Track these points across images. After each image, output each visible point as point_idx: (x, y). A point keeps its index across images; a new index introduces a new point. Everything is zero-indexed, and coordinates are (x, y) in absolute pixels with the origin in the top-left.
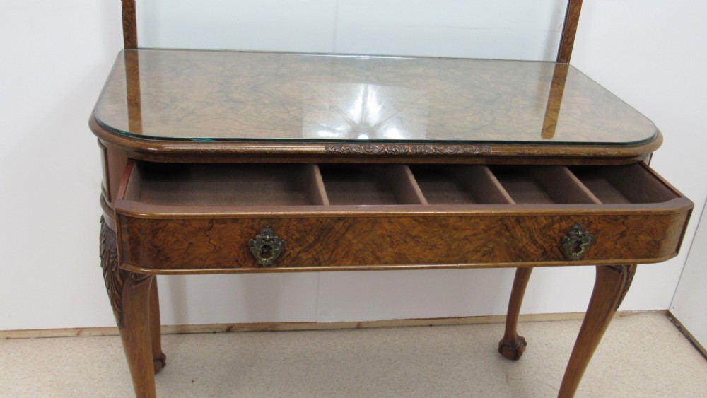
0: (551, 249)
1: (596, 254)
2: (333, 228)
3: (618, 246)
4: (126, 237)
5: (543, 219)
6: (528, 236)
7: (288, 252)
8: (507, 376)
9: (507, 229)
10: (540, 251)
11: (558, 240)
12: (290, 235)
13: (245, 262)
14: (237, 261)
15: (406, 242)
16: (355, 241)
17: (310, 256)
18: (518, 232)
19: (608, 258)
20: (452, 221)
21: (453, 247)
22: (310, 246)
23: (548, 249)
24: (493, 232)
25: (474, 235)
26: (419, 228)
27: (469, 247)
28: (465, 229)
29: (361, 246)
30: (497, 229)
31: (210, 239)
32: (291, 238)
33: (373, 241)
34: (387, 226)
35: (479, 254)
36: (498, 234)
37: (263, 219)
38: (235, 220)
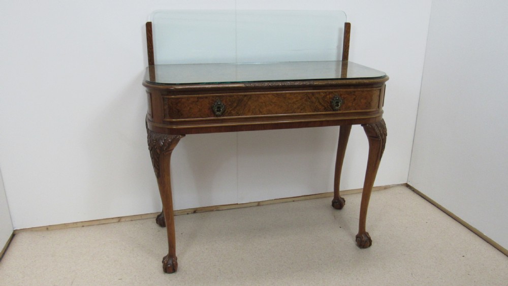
0: (328, 107)
1: (345, 108)
2: (244, 99)
3: (354, 105)
4: (166, 107)
5: (322, 93)
6: (317, 101)
7: (226, 111)
8: (335, 217)
9: (309, 98)
10: (323, 108)
11: (329, 102)
13: (210, 115)
14: (208, 115)
15: (271, 105)
16: (252, 105)
17: (235, 112)
18: (314, 99)
20: (288, 95)
21: (289, 107)
22: (235, 108)
23: (326, 106)
24: (304, 100)
25: (297, 101)
26: (275, 99)
27: (295, 106)
28: (293, 99)
29: (254, 107)
30: (305, 98)
31: (198, 106)
33: (259, 105)
34: (264, 98)
35: (300, 109)
36: (306, 100)
37: (217, 96)
38: (206, 97)
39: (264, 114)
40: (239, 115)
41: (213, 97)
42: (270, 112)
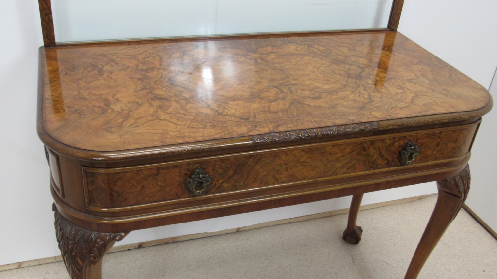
0: (393, 160)
1: (420, 159)
2: (247, 163)
3: (435, 152)
5: (388, 140)
6: (378, 153)
7: (214, 184)
9: (364, 149)
10: (385, 162)
11: (397, 153)
12: (215, 172)
13: (183, 194)
14: (177, 194)
15: (297, 167)
16: (261, 170)
17: (230, 184)
18: (372, 151)
19: (428, 161)
20: (328, 149)
21: (329, 166)
22: (230, 178)
23: (391, 160)
24: (355, 153)
25: (343, 156)
26: (306, 156)
27: (339, 164)
28: (337, 153)
29: (265, 173)
30: (358, 150)
31: (157, 182)
32: (216, 173)
33: (274, 169)
34: (283, 157)
35: (345, 169)
36: (359, 154)
37: (196, 162)
38: (175, 166)
39: (283, 183)
40: (237, 190)
41: (189, 164)
42: (292, 178)
